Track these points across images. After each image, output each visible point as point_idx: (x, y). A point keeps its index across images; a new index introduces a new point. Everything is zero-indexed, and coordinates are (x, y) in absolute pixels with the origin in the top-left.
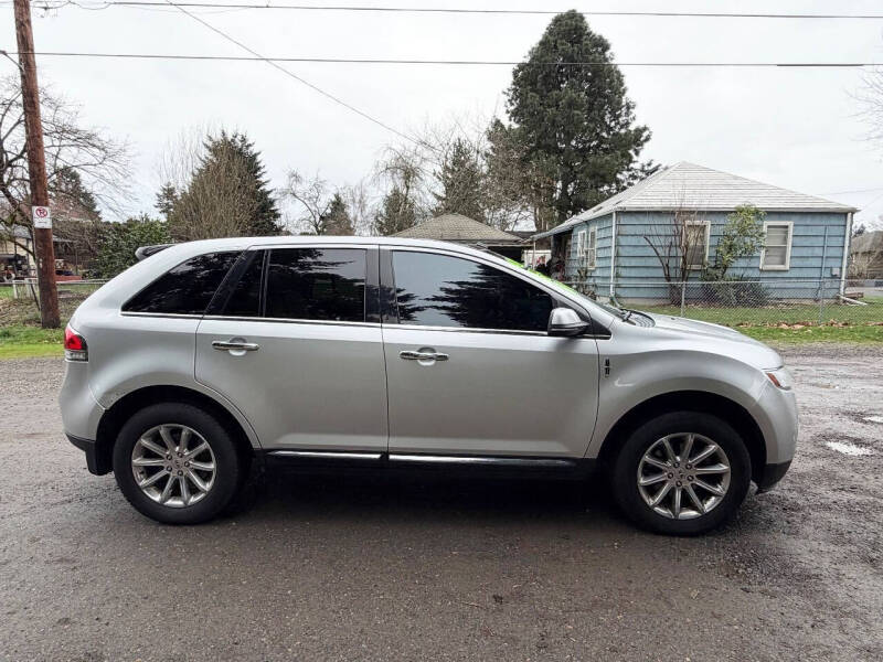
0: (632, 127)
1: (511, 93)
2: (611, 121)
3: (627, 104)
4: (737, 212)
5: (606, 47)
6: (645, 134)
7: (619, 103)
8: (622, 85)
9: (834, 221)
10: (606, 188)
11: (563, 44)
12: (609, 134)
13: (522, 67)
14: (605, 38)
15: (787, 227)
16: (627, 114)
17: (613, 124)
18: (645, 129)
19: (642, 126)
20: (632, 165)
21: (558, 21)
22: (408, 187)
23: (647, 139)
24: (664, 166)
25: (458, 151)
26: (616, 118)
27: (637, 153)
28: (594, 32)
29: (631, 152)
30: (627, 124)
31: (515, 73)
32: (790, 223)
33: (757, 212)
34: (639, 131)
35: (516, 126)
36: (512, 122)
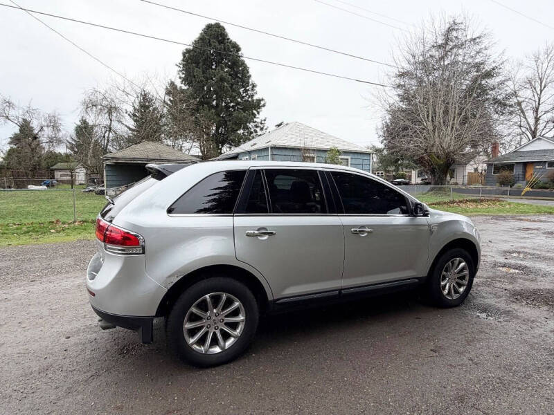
0: (255, 98)
1: (181, 66)
2: (243, 93)
3: (253, 84)
4: (331, 150)
5: (238, 49)
6: (262, 103)
7: (248, 83)
8: (248, 72)
9: (366, 157)
10: (242, 131)
11: (214, 42)
12: (242, 100)
13: (188, 51)
14: (238, 44)
15: (347, 159)
16: (253, 90)
17: (244, 95)
18: (263, 100)
19: (261, 98)
20: (255, 120)
21: (209, 27)
22: (111, 120)
23: (264, 106)
24: (285, 123)
25: (144, 98)
26: (246, 91)
27: (258, 113)
28: (231, 39)
29: (254, 111)
30: (252, 96)
31: (184, 54)
32: (349, 158)
33: (338, 151)
34: (259, 101)
35: (185, 88)
36: (183, 85)
